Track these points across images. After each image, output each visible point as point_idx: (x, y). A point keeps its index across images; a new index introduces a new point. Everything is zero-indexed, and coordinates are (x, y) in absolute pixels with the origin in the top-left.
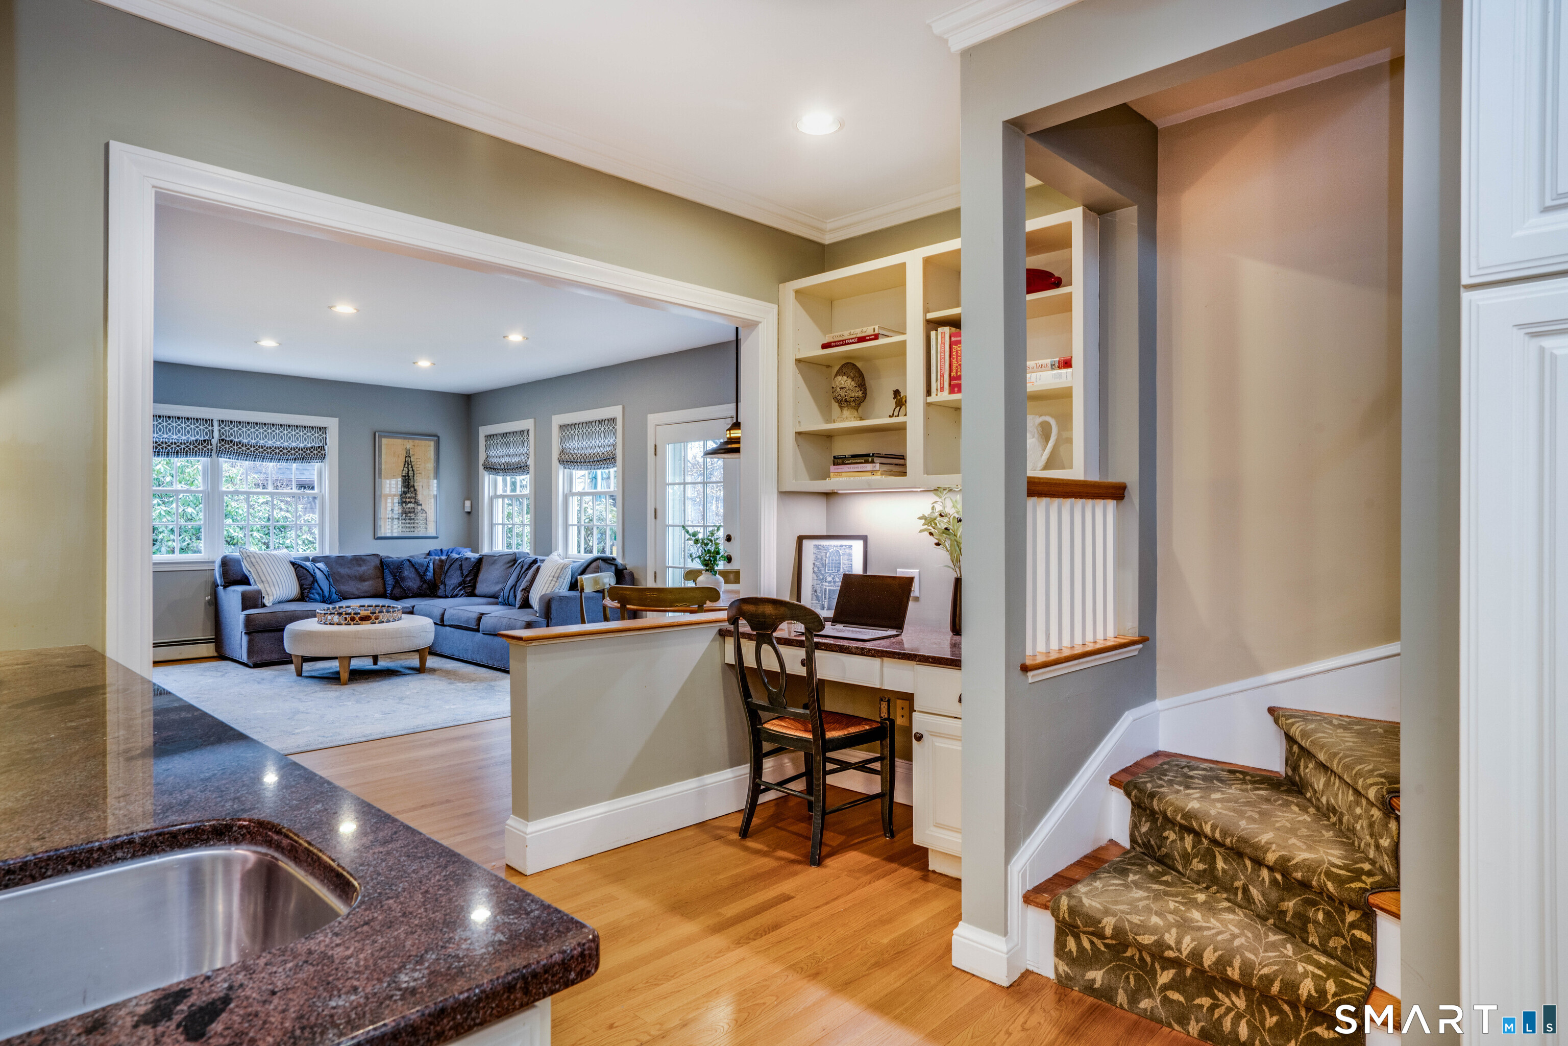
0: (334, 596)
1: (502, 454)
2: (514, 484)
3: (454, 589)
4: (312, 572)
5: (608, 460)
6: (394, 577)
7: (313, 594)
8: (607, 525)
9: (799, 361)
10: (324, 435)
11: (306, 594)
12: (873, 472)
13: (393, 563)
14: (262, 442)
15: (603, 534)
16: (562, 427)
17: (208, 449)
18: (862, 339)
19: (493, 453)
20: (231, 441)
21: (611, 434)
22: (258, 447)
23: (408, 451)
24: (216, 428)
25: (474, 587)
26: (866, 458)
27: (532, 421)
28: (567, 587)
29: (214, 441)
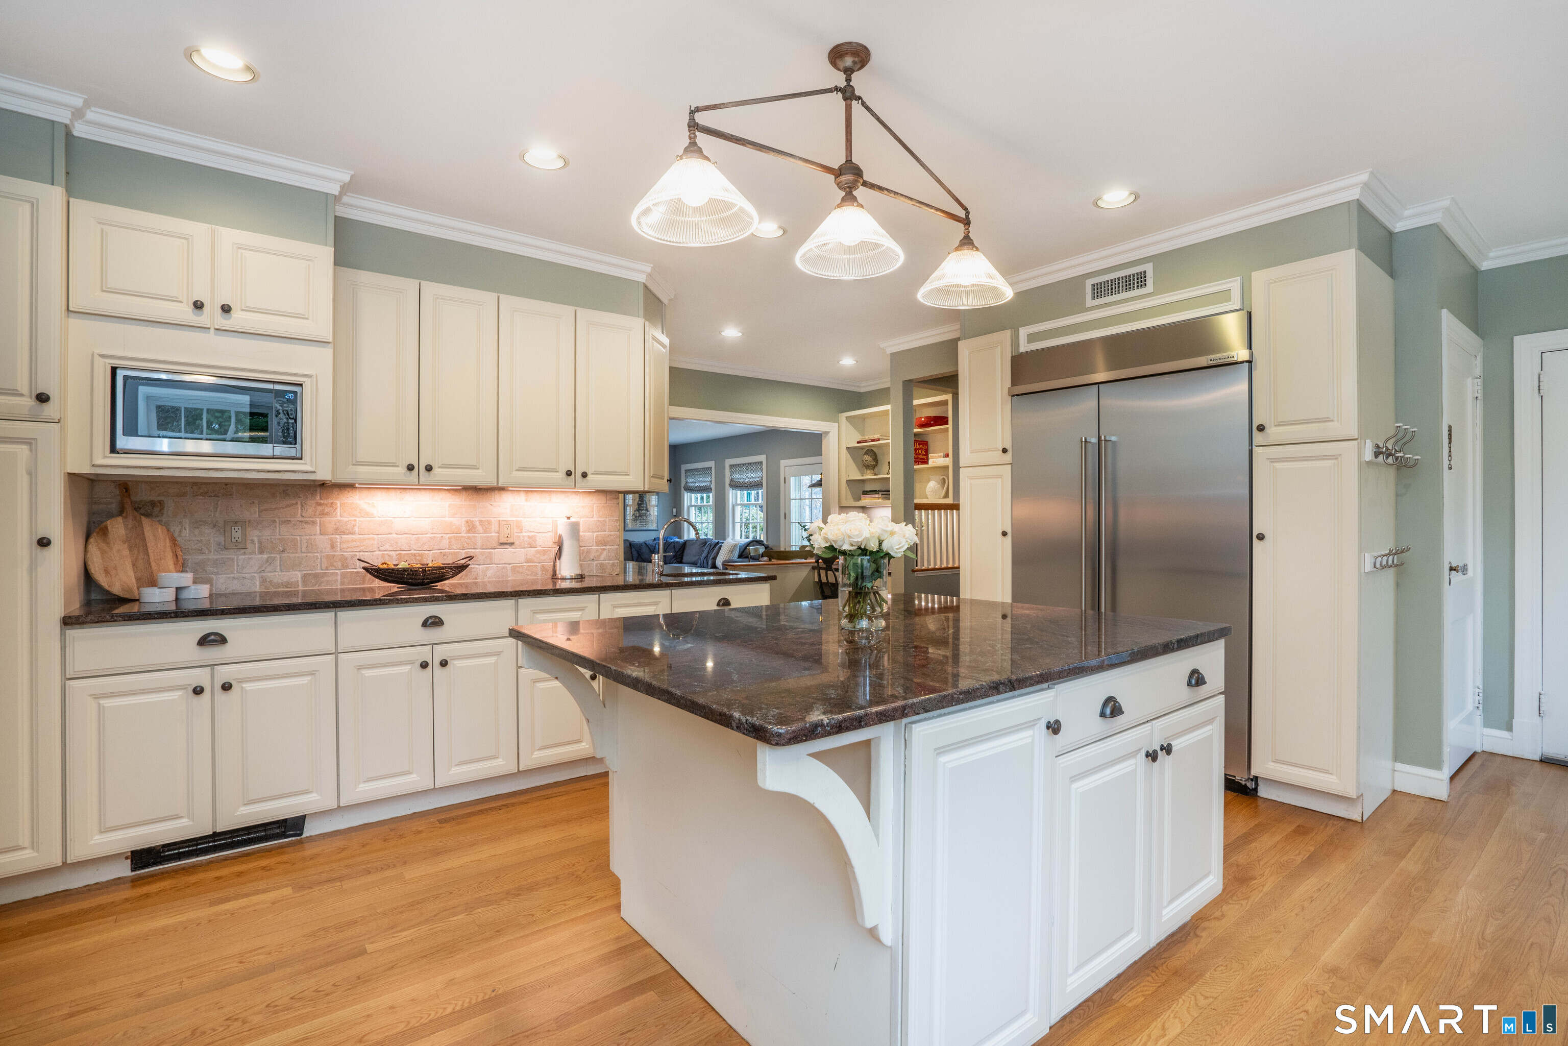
1: (694, 481)
2: (702, 498)
3: (671, 559)
5: (757, 485)
8: (757, 523)
9: (848, 448)
12: (878, 498)
15: (755, 527)
16: (731, 466)
18: (873, 440)
19: (690, 480)
21: (760, 471)
25: (682, 558)
26: (875, 492)
27: (713, 462)
28: (737, 556)
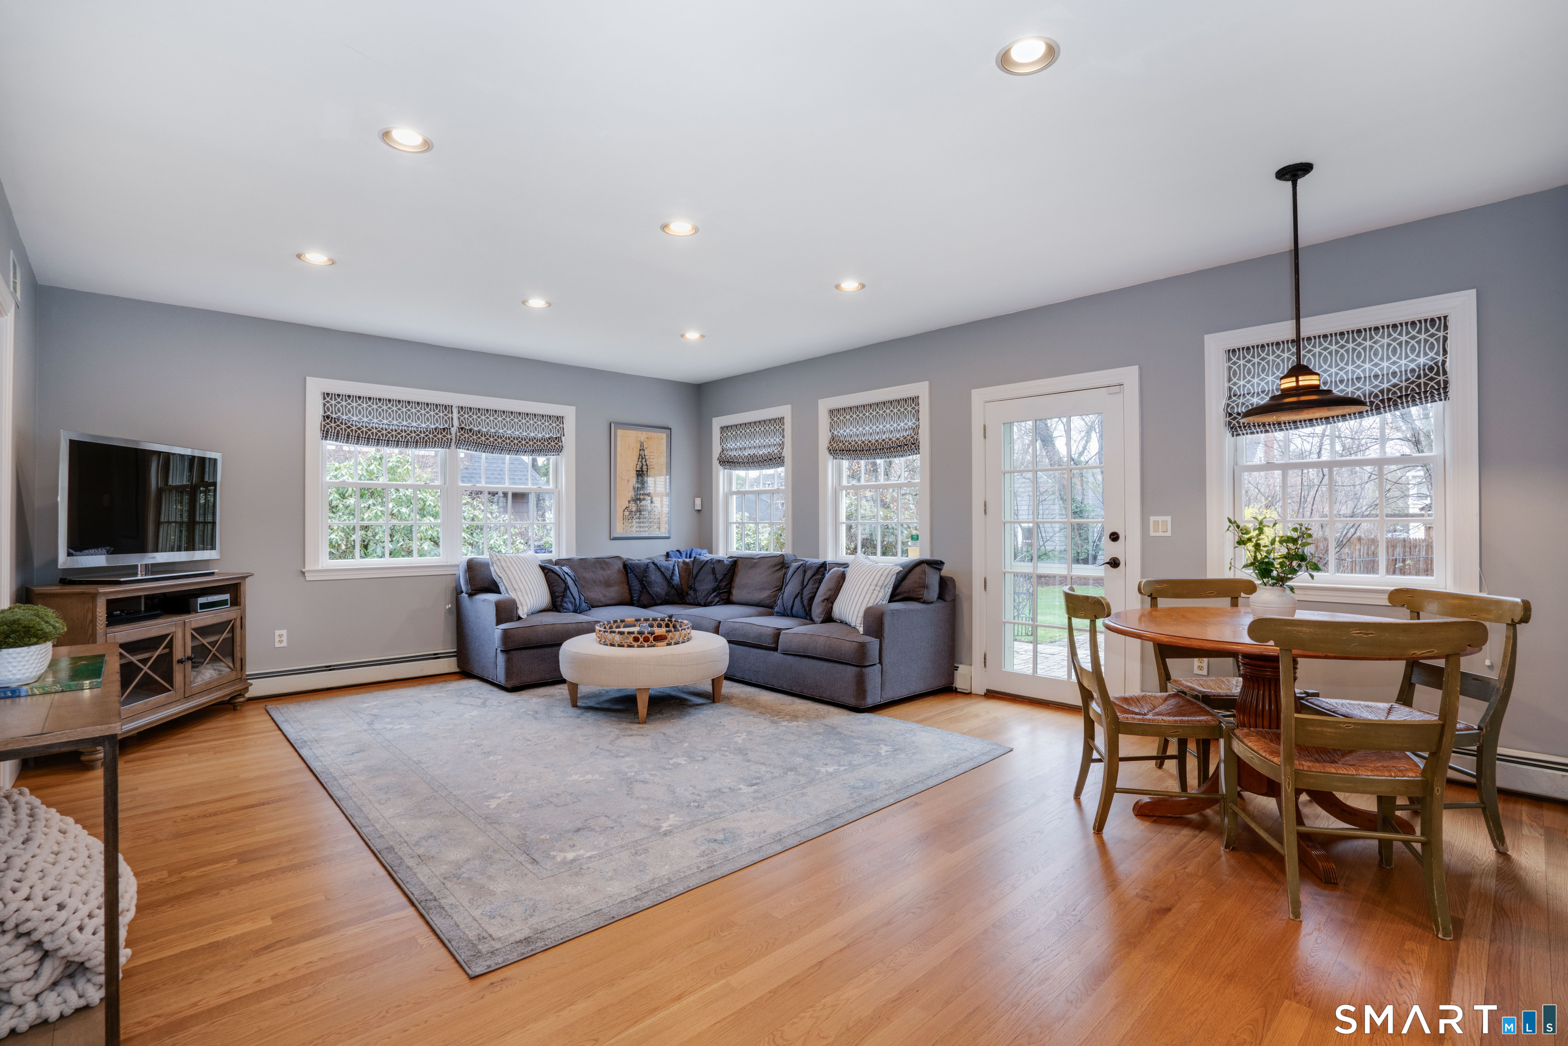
0: (584, 605)
1: (738, 446)
2: (762, 477)
3: (707, 596)
4: (563, 577)
5: (906, 446)
6: (641, 582)
7: (566, 603)
10: (561, 425)
11: (559, 603)
13: (637, 566)
14: (501, 431)
17: (447, 439)
19: (731, 445)
20: (471, 430)
21: (910, 416)
22: (496, 436)
23: (642, 444)
24: (455, 415)
25: (730, 593)
27: (788, 407)
29: (453, 430)
